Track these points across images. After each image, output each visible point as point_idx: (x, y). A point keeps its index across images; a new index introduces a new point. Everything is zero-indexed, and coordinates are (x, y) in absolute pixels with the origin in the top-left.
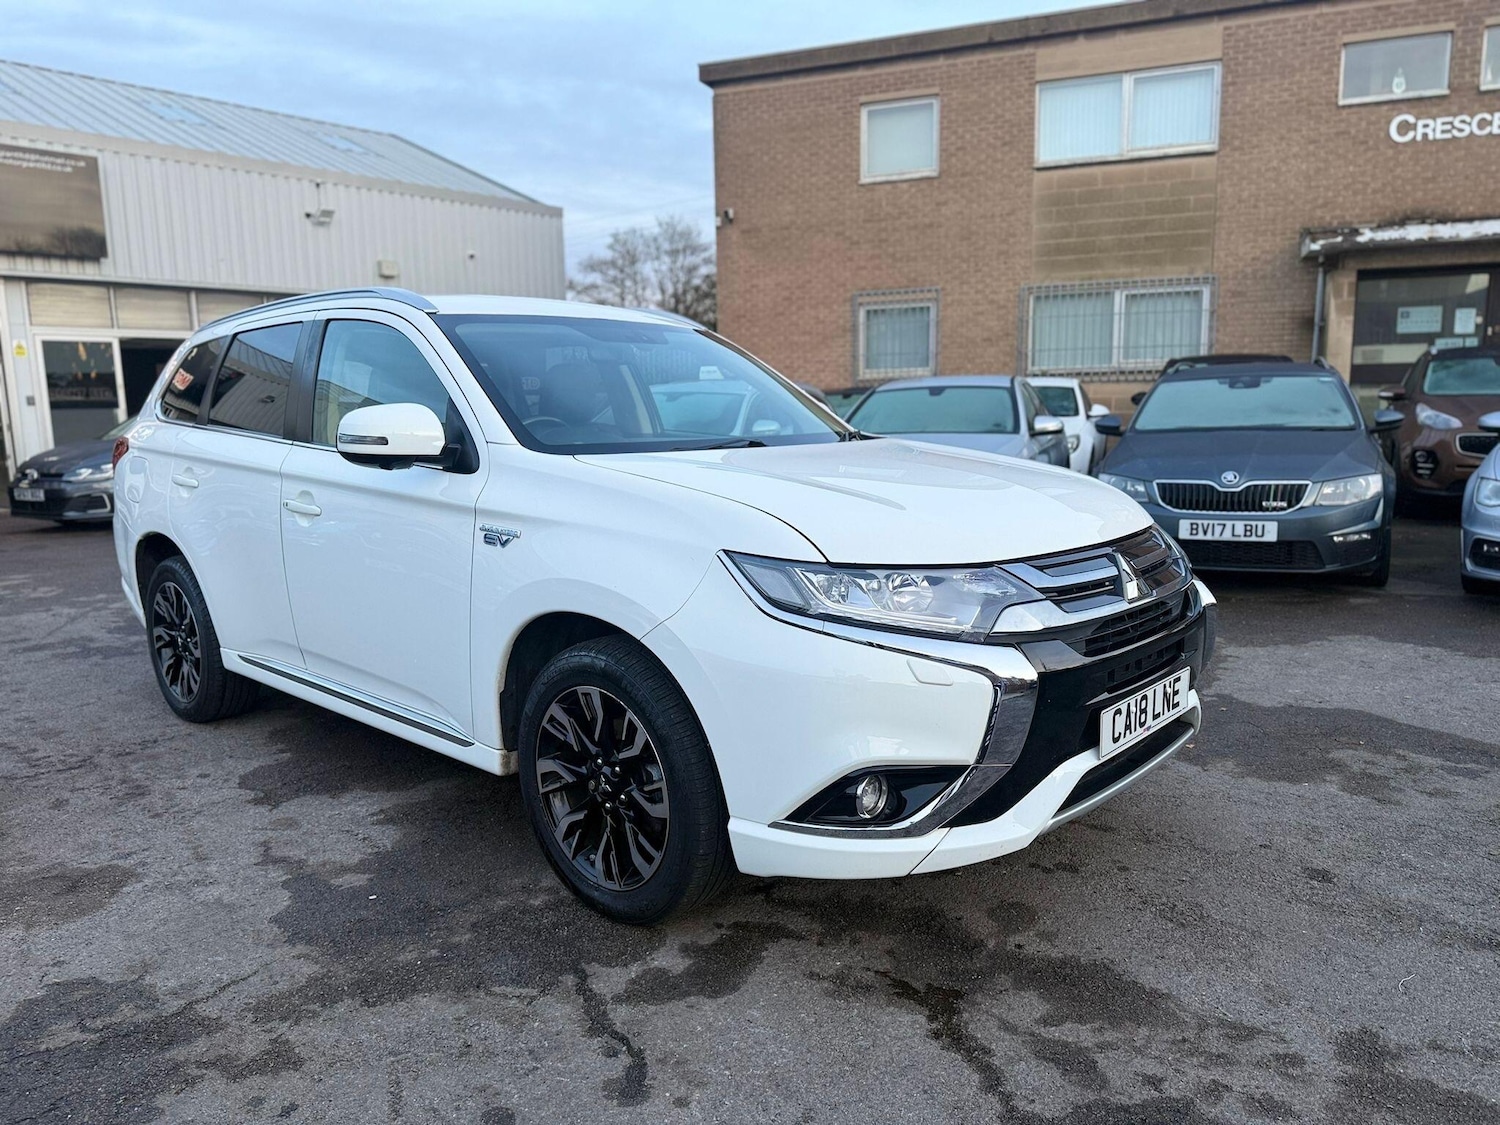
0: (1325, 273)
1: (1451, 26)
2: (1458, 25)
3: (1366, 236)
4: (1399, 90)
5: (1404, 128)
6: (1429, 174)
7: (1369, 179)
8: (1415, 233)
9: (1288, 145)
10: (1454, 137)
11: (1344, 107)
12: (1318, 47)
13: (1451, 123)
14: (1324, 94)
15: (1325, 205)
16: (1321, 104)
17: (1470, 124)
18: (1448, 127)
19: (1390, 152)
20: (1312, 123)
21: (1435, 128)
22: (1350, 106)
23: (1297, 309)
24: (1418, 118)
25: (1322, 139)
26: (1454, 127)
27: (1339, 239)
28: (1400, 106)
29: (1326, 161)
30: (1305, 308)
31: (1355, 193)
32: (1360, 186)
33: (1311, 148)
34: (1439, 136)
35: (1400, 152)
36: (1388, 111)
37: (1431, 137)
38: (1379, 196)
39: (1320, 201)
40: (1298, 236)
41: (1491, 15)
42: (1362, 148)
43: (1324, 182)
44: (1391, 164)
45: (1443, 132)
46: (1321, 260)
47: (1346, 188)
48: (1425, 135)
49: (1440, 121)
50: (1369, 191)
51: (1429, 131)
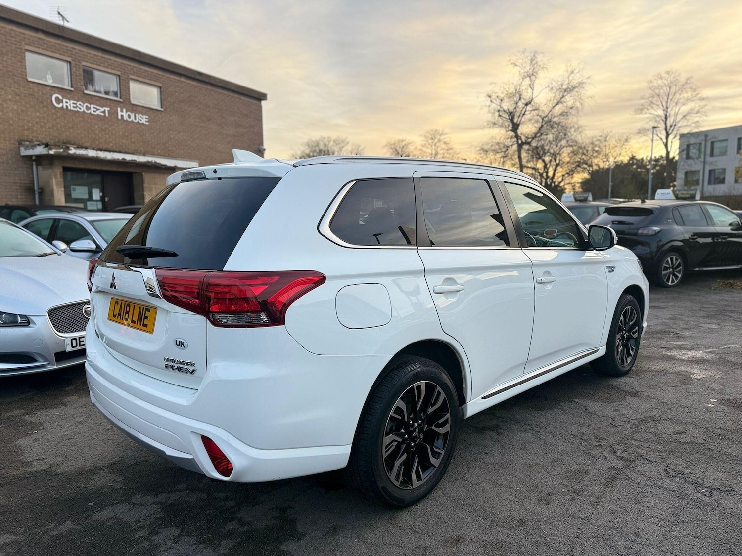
0: (37, 165)
1: (69, 59)
2: (73, 60)
3: (73, 151)
4: (50, 82)
5: (58, 100)
6: (71, 125)
7: (46, 121)
8: (91, 153)
9: (6, 93)
10: (78, 111)
11: (30, 82)
12: (14, 47)
13: (76, 104)
14: (20, 72)
15: (28, 129)
16: (19, 77)
17: (83, 106)
18: (75, 106)
19: (54, 111)
20: (16, 85)
21: (70, 104)
22: (33, 82)
23: (22, 182)
24: (63, 98)
25: (22, 95)
26: (77, 106)
27: (62, 150)
28: (55, 89)
29: (26, 107)
30: (26, 182)
31: (41, 127)
32: (43, 124)
33: (18, 98)
34: (72, 109)
35: (58, 112)
36: (50, 90)
37: (69, 108)
38: (52, 130)
39: (26, 127)
40: (17, 143)
41: (84, 61)
42: (41, 105)
43: (26, 118)
44: (55, 116)
45: (74, 107)
46: (34, 158)
47: (37, 123)
48: (67, 106)
49: (72, 102)
50: (47, 127)
51: (68, 105)
